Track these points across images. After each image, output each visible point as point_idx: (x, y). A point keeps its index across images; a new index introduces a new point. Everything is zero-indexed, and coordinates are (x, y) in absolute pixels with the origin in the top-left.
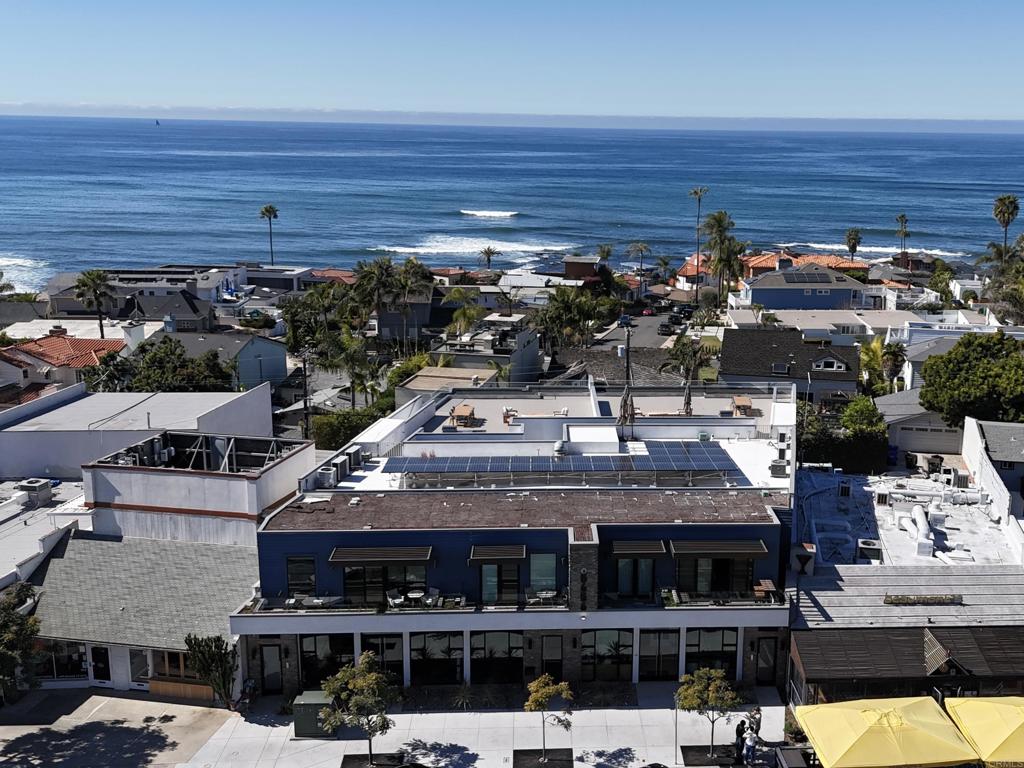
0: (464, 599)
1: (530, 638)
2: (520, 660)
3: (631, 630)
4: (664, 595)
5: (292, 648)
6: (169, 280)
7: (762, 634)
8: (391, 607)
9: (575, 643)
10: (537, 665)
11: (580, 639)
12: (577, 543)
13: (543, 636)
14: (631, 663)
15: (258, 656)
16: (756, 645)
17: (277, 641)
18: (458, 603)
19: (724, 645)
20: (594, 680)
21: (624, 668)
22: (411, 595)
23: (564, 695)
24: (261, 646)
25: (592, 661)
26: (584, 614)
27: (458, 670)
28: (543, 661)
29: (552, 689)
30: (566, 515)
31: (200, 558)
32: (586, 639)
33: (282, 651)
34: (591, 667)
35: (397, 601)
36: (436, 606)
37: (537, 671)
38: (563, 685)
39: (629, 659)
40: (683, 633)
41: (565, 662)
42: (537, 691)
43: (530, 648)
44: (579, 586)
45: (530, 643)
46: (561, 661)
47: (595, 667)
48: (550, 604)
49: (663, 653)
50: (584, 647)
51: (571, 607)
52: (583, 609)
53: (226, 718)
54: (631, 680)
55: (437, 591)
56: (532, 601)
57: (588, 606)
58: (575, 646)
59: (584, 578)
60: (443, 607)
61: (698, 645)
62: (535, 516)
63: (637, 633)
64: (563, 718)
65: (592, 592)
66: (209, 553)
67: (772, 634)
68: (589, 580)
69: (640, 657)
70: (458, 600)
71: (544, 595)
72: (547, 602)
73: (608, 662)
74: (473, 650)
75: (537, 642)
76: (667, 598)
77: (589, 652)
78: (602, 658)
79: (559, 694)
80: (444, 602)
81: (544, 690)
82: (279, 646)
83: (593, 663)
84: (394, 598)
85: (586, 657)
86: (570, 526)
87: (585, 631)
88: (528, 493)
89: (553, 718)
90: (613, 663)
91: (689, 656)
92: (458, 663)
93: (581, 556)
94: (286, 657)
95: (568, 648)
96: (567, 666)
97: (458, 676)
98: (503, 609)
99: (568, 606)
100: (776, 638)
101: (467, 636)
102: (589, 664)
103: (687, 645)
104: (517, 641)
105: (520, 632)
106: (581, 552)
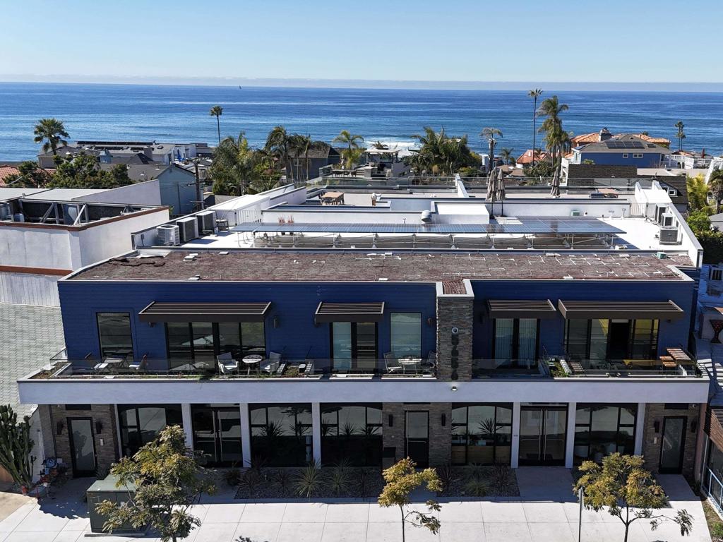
0: (309, 366)
1: (392, 413)
2: (379, 438)
3: (510, 406)
4: (552, 364)
5: (107, 422)
6: (132, 149)
7: (669, 413)
8: (222, 374)
9: (443, 420)
10: (399, 446)
11: (451, 415)
12: (446, 295)
13: (406, 411)
14: (510, 444)
15: (65, 431)
16: (661, 425)
17: (87, 413)
18: (302, 370)
19: (619, 425)
20: (466, 464)
21: (501, 450)
22: (246, 361)
23: (430, 486)
24: (69, 420)
25: (463, 441)
26: (454, 384)
27: (308, 449)
28: (405, 439)
29: (413, 478)
30: (433, 272)
31: (19, 321)
32: (457, 415)
33: (94, 426)
34: (462, 449)
35: (229, 367)
36: (275, 373)
37: (398, 452)
38: (429, 472)
39: (507, 440)
40: (572, 410)
41: (431, 442)
42: (394, 480)
43: (391, 425)
44: (450, 349)
45: (391, 419)
46: (427, 440)
47: (467, 448)
48: (414, 372)
49: (547, 432)
50: (454, 425)
51: (439, 375)
52: (454, 377)
53: (19, 504)
54: (510, 464)
55: (278, 355)
56: (392, 369)
57: (460, 374)
58: (443, 424)
59: (455, 340)
60: (283, 374)
61: (590, 425)
62: (397, 272)
63: (517, 409)
64: (429, 516)
65: (465, 357)
66: (31, 315)
67: (681, 413)
68: (462, 343)
69: (521, 437)
70: (302, 366)
71: (407, 361)
72: (409, 370)
73: (482, 442)
74: (324, 427)
75: (399, 418)
76: (555, 368)
77: (459, 431)
78: (475, 438)
79: (424, 483)
80: (286, 369)
81: (403, 480)
82: (90, 419)
83: (465, 445)
84: (225, 364)
85: (455, 437)
86: (438, 281)
87: (456, 405)
88: (391, 253)
89: (415, 515)
90: (487, 444)
91: (578, 437)
92: (308, 442)
93: (451, 312)
94: (99, 432)
95: (436, 425)
96: (434, 446)
97: (308, 456)
98: (357, 377)
99: (436, 375)
100: (685, 418)
101: (316, 410)
102: (460, 445)
103: (577, 425)
104: (376, 417)
105: (379, 406)
106: (452, 307)
